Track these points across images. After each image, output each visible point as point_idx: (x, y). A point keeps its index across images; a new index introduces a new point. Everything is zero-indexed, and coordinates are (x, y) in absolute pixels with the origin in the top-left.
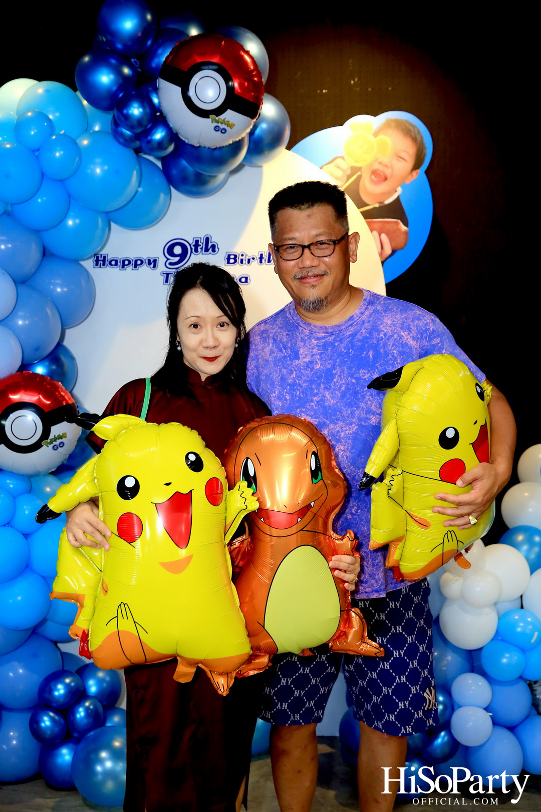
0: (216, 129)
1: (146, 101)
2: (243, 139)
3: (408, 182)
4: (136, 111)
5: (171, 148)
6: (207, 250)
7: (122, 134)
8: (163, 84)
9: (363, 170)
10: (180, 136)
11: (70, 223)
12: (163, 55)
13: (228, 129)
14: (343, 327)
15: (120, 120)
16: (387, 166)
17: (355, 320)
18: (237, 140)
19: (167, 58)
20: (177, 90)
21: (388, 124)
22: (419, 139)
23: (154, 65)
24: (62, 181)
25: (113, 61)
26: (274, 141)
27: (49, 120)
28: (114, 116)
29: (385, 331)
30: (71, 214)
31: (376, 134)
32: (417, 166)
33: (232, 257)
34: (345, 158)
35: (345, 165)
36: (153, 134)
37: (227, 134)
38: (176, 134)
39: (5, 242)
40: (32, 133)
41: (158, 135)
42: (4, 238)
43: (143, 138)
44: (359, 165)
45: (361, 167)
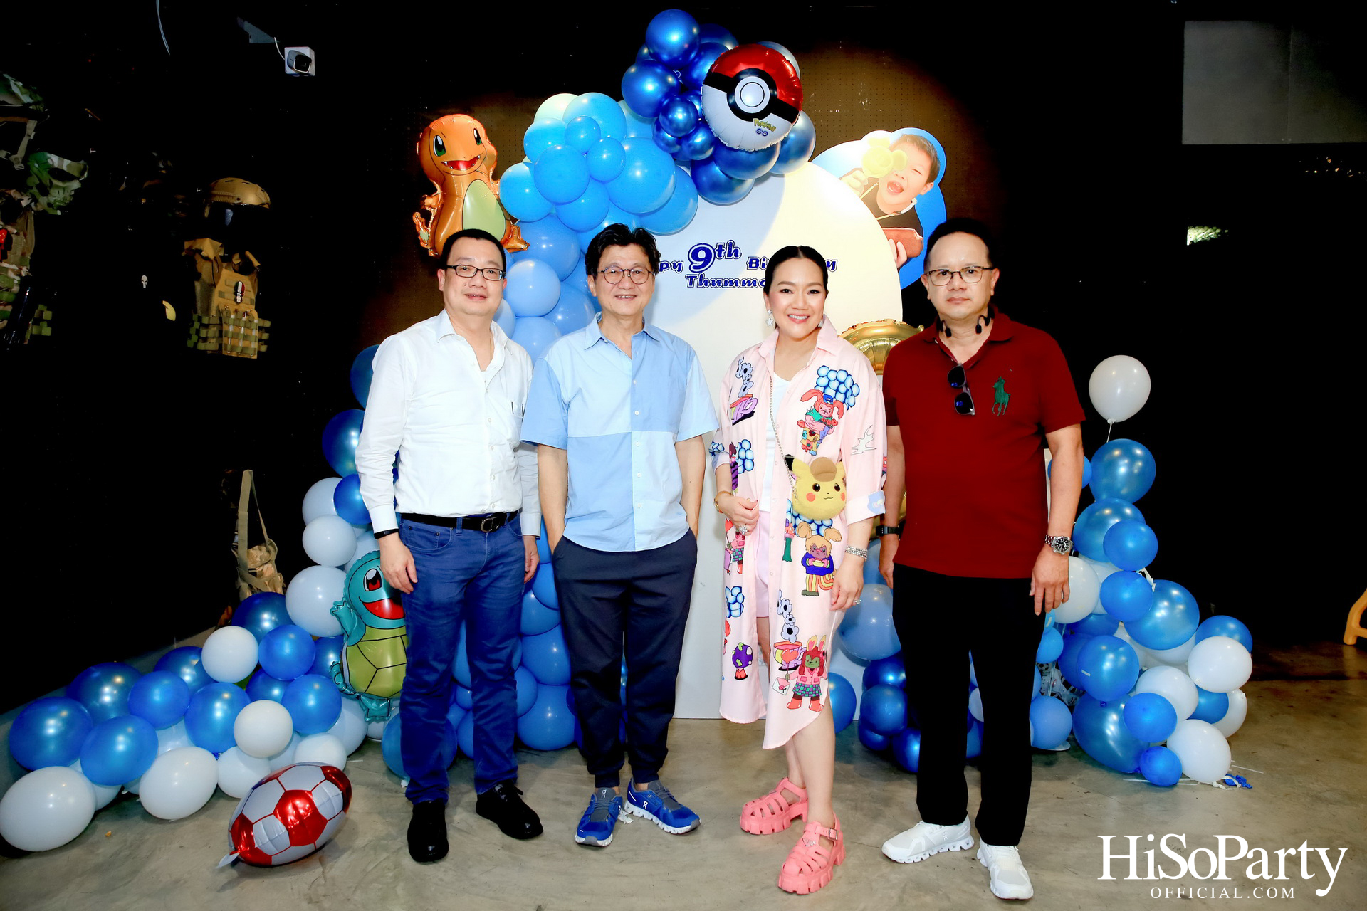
0: (759, 132)
1: (689, 106)
2: (778, 144)
3: (922, 193)
4: (680, 115)
5: (710, 152)
6: (730, 255)
7: (664, 139)
8: (706, 90)
9: (880, 181)
10: (721, 140)
12: (706, 66)
13: (769, 132)
15: (663, 122)
16: (903, 178)
18: (773, 145)
19: (711, 68)
20: (723, 95)
21: (904, 139)
22: (933, 154)
23: (697, 73)
24: (603, 182)
25: (658, 71)
26: (802, 150)
27: (598, 126)
28: (656, 123)
30: (608, 216)
31: (892, 149)
32: (931, 178)
33: (754, 261)
34: (863, 170)
35: (863, 177)
36: (695, 139)
37: (768, 136)
38: (717, 139)
39: (547, 242)
40: (582, 136)
41: (700, 139)
42: (546, 238)
43: (684, 142)
44: (876, 176)
45: (878, 179)
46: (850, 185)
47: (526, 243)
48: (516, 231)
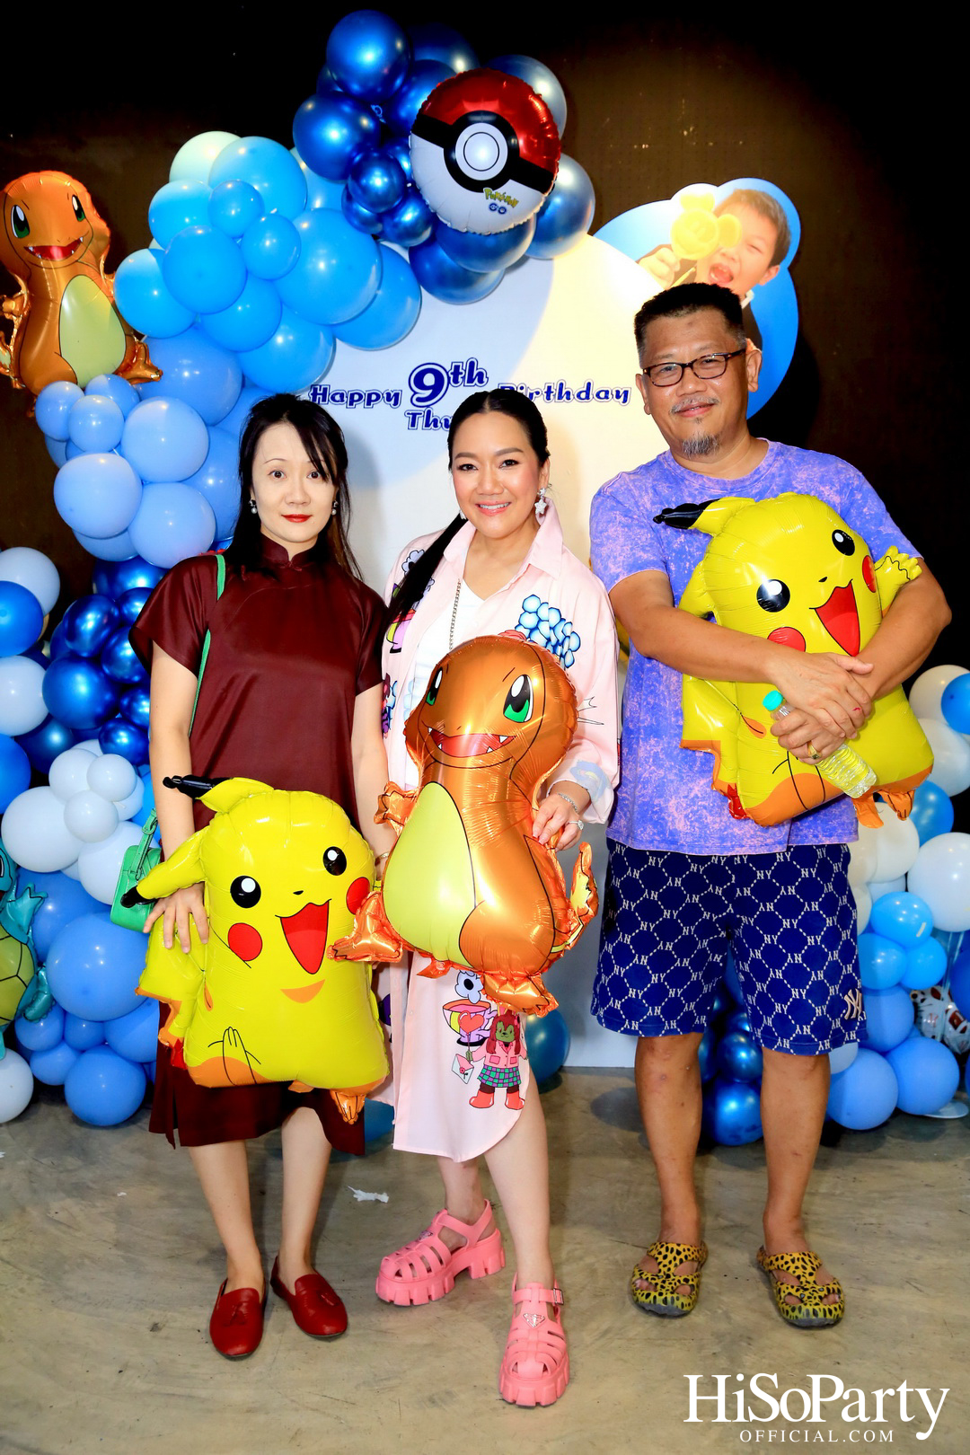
0: (492, 207)
1: (392, 165)
2: (528, 221)
3: (763, 282)
4: (378, 180)
5: (427, 234)
7: (357, 214)
8: (416, 142)
9: (698, 264)
10: (441, 219)
11: (280, 339)
12: (418, 100)
13: (509, 207)
14: (748, 483)
15: (355, 192)
16: (733, 259)
17: (762, 473)
18: (521, 223)
19: (424, 104)
20: (438, 151)
21: (736, 198)
22: (781, 220)
23: (403, 114)
24: (271, 281)
25: (347, 109)
26: (571, 222)
27: (256, 194)
28: (347, 188)
29: (800, 488)
30: (282, 327)
31: (718, 213)
32: (777, 259)
34: (673, 247)
35: (673, 257)
36: (402, 215)
37: (507, 214)
38: (435, 216)
39: (191, 368)
40: (233, 212)
41: (409, 215)
42: (190, 362)
43: (387, 220)
44: (691, 257)
45: (695, 262)
46: (653, 272)
47: (157, 371)
48: (143, 352)
